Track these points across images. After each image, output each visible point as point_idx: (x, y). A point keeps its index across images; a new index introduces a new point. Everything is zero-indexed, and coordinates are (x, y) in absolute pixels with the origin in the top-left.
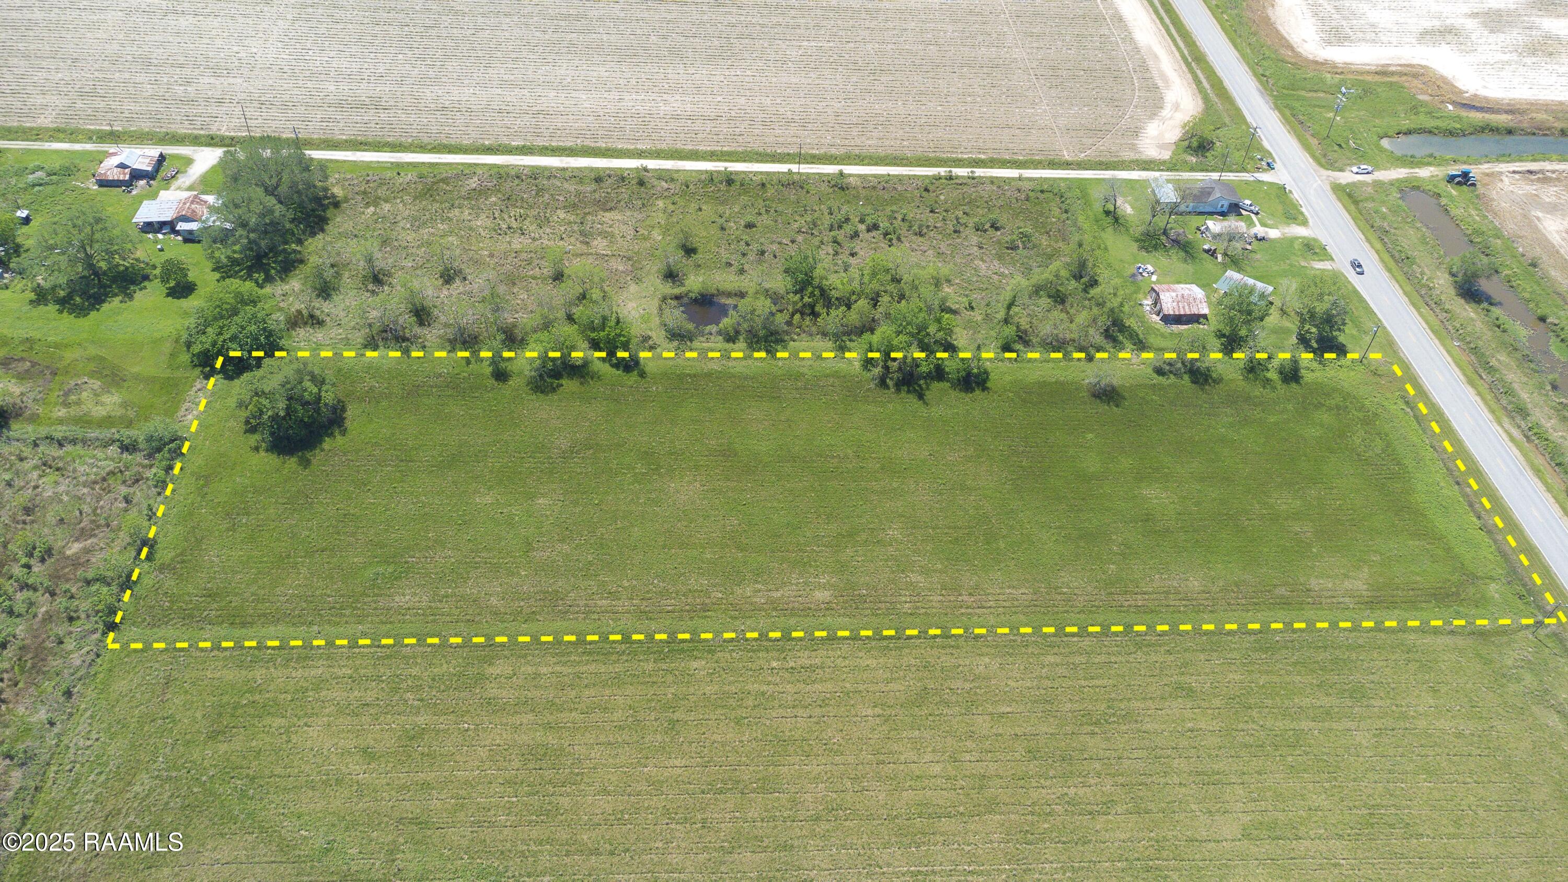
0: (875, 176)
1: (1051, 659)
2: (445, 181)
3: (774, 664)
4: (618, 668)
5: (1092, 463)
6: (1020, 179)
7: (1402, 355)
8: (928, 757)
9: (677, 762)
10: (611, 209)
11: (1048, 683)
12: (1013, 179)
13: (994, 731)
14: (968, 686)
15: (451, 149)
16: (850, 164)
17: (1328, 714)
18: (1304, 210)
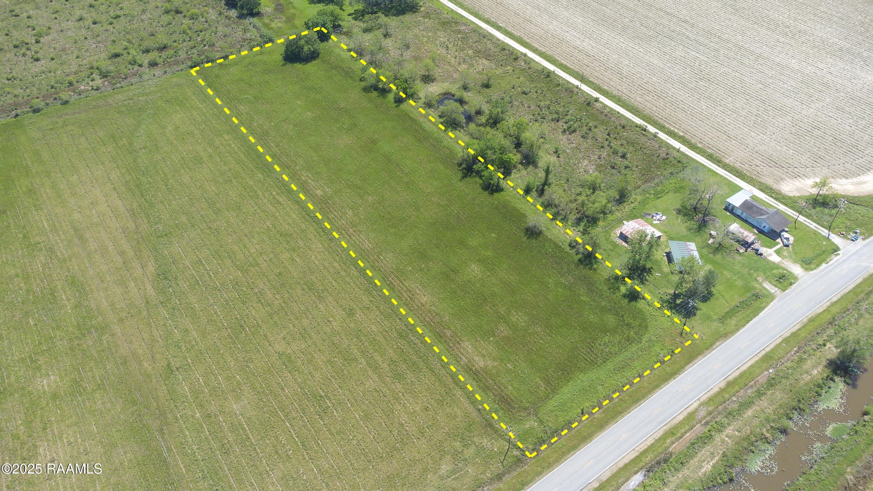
0: (611, 109)
1: (336, 264)
2: (456, 23)
3: (274, 193)
4: (245, 160)
5: (474, 242)
6: (678, 151)
7: (718, 343)
8: (257, 246)
9: (213, 188)
10: (489, 60)
11: (322, 268)
12: (674, 148)
13: (283, 260)
14: (302, 246)
15: (476, 15)
16: (611, 100)
17: (376, 368)
18: (824, 265)
